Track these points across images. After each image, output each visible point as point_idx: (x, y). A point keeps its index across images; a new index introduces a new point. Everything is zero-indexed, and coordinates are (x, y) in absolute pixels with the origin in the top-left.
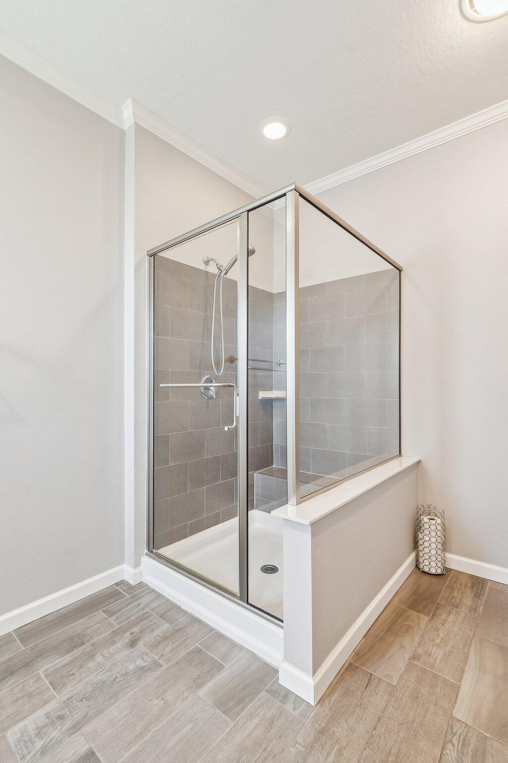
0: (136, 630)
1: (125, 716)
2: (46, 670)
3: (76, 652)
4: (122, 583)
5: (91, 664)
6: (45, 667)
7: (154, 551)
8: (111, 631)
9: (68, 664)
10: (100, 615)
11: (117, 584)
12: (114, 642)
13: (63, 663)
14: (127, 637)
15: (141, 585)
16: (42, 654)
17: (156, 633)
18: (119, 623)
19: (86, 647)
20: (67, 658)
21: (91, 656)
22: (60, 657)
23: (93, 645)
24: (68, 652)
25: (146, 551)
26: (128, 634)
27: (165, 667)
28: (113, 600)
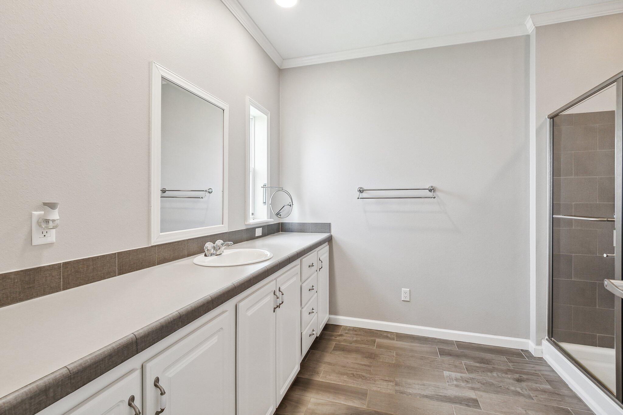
0: (525, 377)
1: (498, 401)
2: (466, 363)
3: (482, 365)
4: (527, 351)
5: (489, 374)
6: (464, 361)
7: (552, 339)
8: (507, 368)
9: (477, 367)
10: (504, 358)
11: (522, 350)
12: (507, 374)
13: (474, 365)
14: (517, 376)
15: (541, 359)
16: (466, 356)
17: (538, 385)
18: (513, 368)
19: (490, 367)
20: (478, 365)
21: (491, 371)
22: (474, 362)
23: (493, 367)
24: (478, 362)
25: (547, 337)
26: (518, 375)
27: (535, 401)
28: (515, 356)
